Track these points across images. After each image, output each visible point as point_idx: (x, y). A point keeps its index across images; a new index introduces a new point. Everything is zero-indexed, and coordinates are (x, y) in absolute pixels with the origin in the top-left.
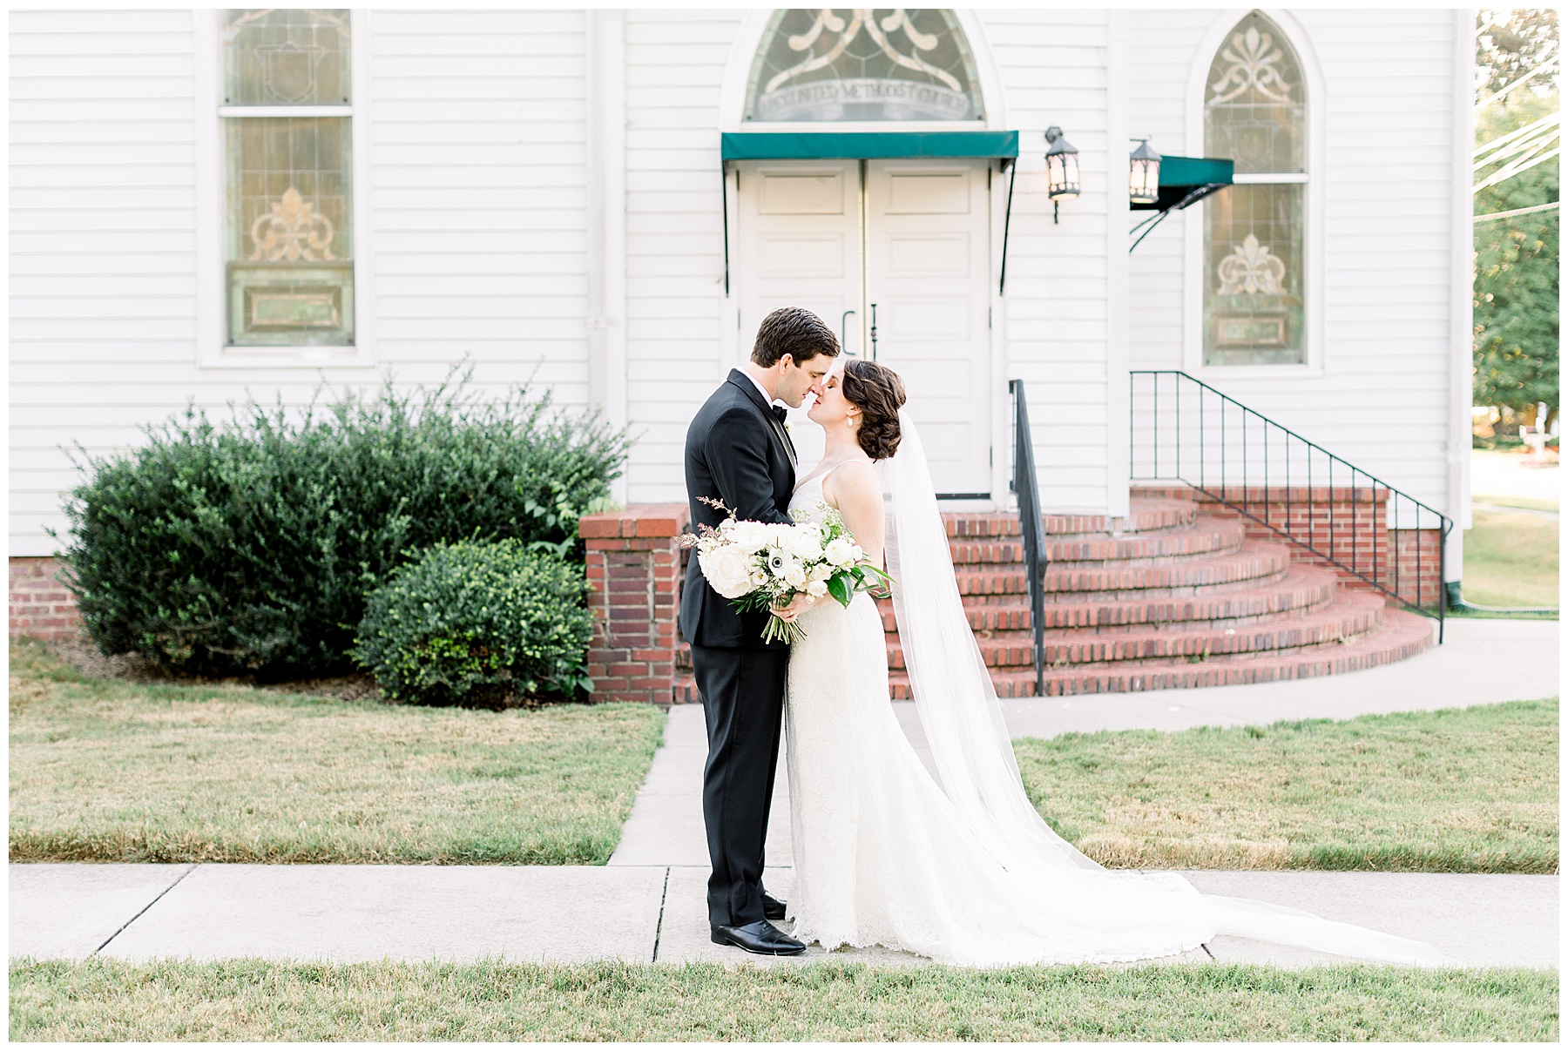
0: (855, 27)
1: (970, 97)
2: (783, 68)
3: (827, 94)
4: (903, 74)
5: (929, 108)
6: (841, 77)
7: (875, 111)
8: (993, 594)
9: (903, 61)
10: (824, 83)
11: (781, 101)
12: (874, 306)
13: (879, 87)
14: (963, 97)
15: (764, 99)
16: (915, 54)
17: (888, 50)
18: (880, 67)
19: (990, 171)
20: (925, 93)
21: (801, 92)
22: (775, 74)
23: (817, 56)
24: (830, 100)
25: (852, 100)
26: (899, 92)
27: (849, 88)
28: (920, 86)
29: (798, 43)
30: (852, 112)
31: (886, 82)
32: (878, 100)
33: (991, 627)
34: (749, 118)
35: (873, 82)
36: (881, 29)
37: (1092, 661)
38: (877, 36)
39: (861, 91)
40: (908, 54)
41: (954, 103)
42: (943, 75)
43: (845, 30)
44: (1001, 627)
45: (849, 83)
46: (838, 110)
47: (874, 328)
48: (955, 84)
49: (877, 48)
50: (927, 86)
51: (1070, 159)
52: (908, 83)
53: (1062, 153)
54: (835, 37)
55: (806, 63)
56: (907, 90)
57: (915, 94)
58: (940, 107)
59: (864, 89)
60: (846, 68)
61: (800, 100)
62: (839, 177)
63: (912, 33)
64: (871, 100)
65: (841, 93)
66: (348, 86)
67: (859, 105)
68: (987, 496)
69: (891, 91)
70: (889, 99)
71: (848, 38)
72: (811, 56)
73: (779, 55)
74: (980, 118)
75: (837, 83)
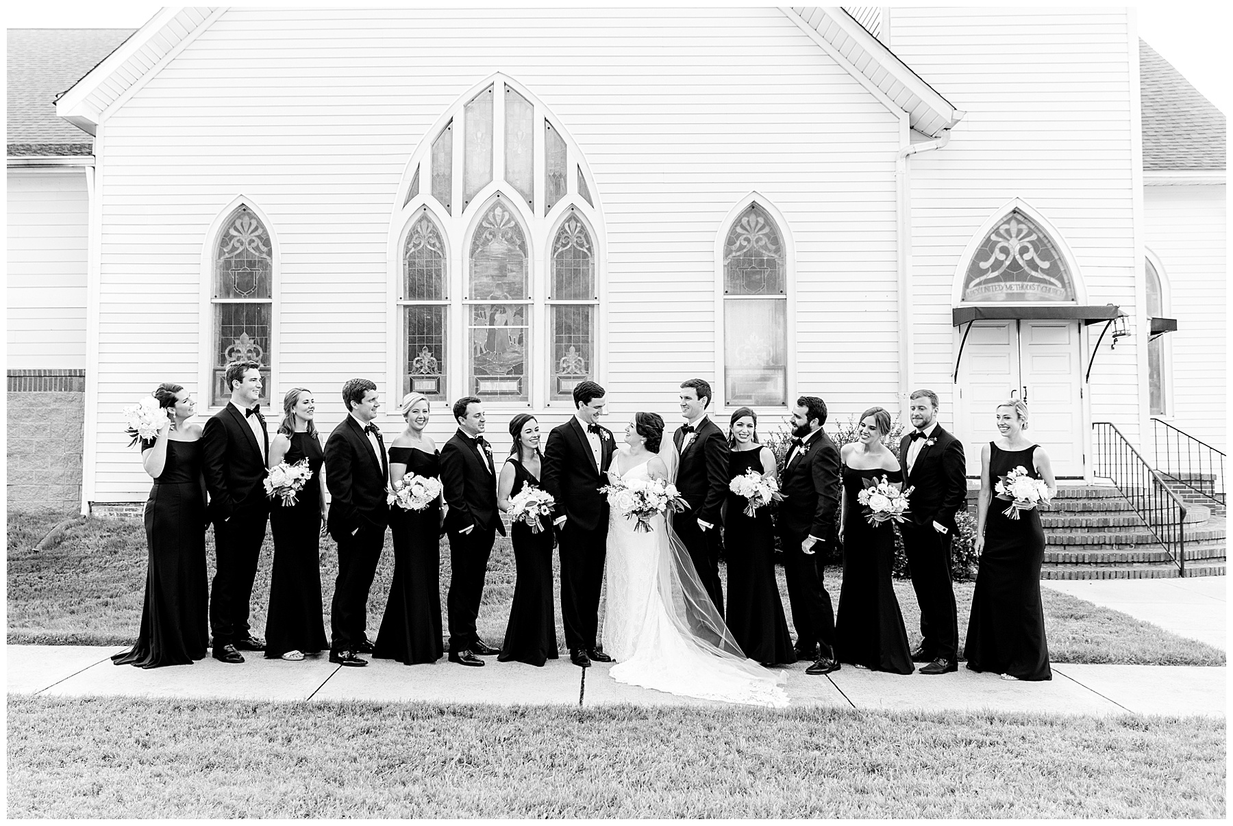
0: (1011, 258)
1: (1066, 290)
2: (977, 277)
3: (998, 289)
4: (1033, 279)
5: (1047, 295)
6: (1005, 281)
7: (1021, 297)
8: (1123, 526)
9: (1033, 273)
10: (996, 284)
11: (977, 292)
12: (1025, 387)
13: (1022, 286)
14: (1063, 290)
15: (968, 291)
16: (1039, 271)
17: (1026, 268)
18: (1023, 277)
19: (1079, 325)
20: (1044, 289)
21: (985, 288)
22: (973, 280)
23: (992, 272)
24: (1000, 292)
25: (1009, 291)
26: (1032, 288)
27: (1008, 286)
28: (1042, 285)
29: (984, 265)
30: (1010, 297)
31: (1026, 283)
32: (1023, 291)
33: (1134, 542)
34: (963, 300)
35: (1020, 283)
36: (1023, 259)
37: (1189, 560)
38: (1021, 262)
39: (1014, 287)
40: (1037, 271)
41: (1059, 292)
42: (1053, 280)
43: (1006, 259)
44: (1139, 542)
45: (1008, 284)
46: (1003, 296)
47: (1025, 398)
48: (1059, 285)
49: (1021, 267)
50: (1046, 285)
51: (1125, 319)
52: (1036, 284)
53: (1122, 316)
54: (1002, 262)
55: (988, 274)
56: (1036, 287)
57: (1039, 289)
58: (1052, 295)
59: (1015, 286)
60: (1006, 277)
61: (985, 292)
62: (1007, 327)
63: (1038, 261)
64: (1019, 291)
65: (1005, 288)
66: (784, 285)
67: (1013, 293)
68: (1082, 478)
69: (1028, 287)
70: (1028, 291)
71: (1007, 263)
72: (990, 271)
73: (974, 271)
74: (1073, 300)
75: (1003, 284)
